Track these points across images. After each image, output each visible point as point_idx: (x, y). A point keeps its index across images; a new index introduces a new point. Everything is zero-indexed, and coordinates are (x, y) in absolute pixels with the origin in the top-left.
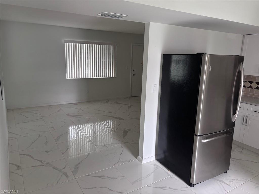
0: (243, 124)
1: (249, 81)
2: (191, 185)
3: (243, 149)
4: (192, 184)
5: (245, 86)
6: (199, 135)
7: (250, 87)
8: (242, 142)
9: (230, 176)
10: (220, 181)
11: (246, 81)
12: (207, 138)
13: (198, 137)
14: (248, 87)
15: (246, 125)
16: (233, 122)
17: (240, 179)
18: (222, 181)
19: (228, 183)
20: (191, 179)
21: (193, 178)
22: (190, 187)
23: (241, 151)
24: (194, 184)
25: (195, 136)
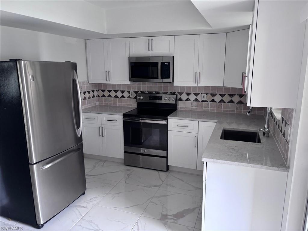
0: (100, 136)
1: (101, 90)
2: (39, 227)
3: (105, 161)
4: (39, 225)
5: (98, 95)
6: (35, 162)
7: (103, 96)
8: (102, 155)
9: (88, 197)
10: (76, 207)
11: (98, 90)
12: (47, 164)
13: (35, 166)
14: (102, 96)
15: (103, 136)
16: (79, 136)
17: (99, 196)
18: (79, 205)
19: (85, 206)
20: (37, 220)
21: (39, 218)
22: (38, 229)
23: (102, 165)
24: (42, 223)
25: (30, 166)
